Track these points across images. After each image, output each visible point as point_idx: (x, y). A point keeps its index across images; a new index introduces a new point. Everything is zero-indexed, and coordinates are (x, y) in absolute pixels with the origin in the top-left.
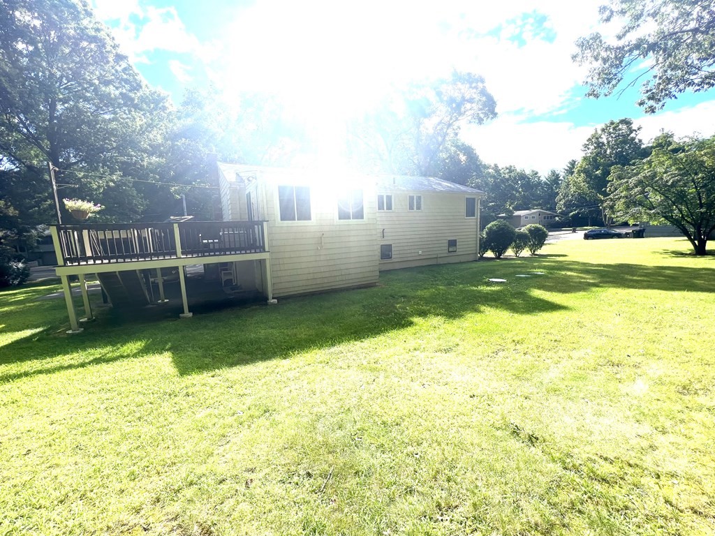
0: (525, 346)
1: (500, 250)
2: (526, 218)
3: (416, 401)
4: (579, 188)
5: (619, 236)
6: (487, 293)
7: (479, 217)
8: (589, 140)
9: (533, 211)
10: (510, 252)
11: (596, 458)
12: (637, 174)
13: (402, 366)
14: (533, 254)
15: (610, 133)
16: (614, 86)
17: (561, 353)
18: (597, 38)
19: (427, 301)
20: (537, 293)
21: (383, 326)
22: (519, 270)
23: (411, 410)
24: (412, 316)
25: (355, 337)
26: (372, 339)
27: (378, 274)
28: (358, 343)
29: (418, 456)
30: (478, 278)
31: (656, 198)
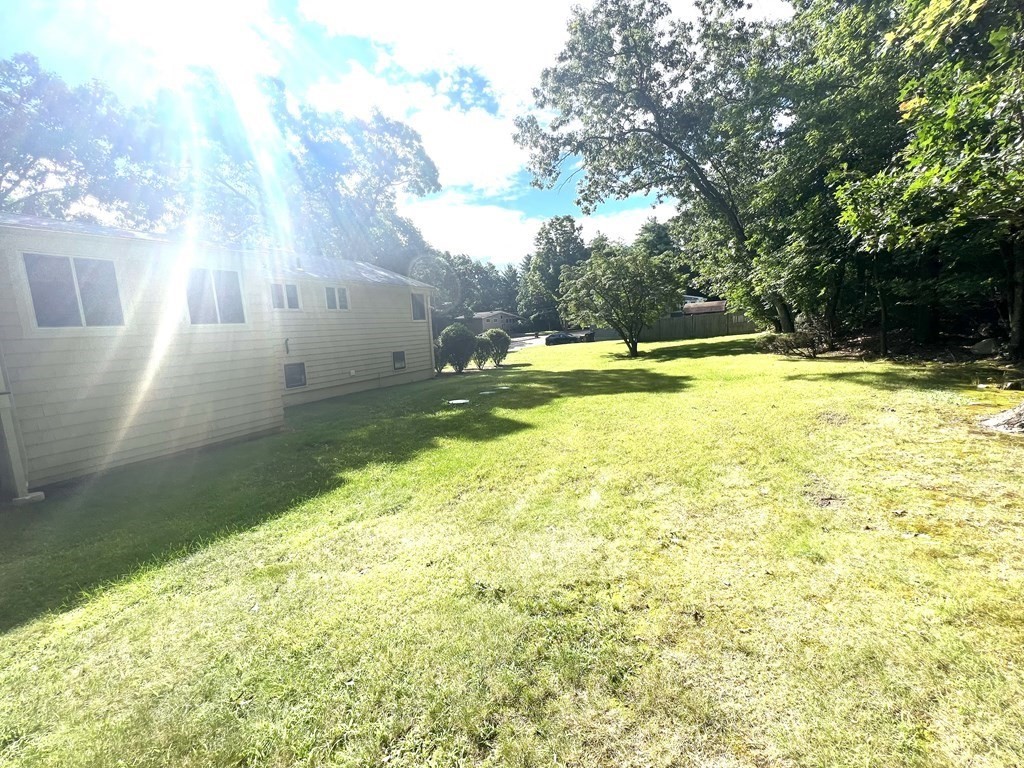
0: (490, 480)
1: (460, 364)
2: (488, 321)
3: (349, 599)
4: (536, 287)
5: (575, 340)
6: (447, 421)
7: (430, 320)
8: (540, 234)
9: (495, 313)
10: (472, 365)
11: (559, 590)
12: (582, 275)
13: (327, 551)
14: (498, 365)
15: (557, 230)
16: (555, 179)
17: (528, 480)
18: (532, 120)
19: (365, 444)
20: (502, 413)
21: (294, 496)
22: (483, 386)
23: (341, 616)
24: (342, 470)
25: (239, 526)
26: (272, 523)
27: (283, 412)
28: (247, 535)
29: (352, 683)
30: (436, 402)
31: (599, 301)
